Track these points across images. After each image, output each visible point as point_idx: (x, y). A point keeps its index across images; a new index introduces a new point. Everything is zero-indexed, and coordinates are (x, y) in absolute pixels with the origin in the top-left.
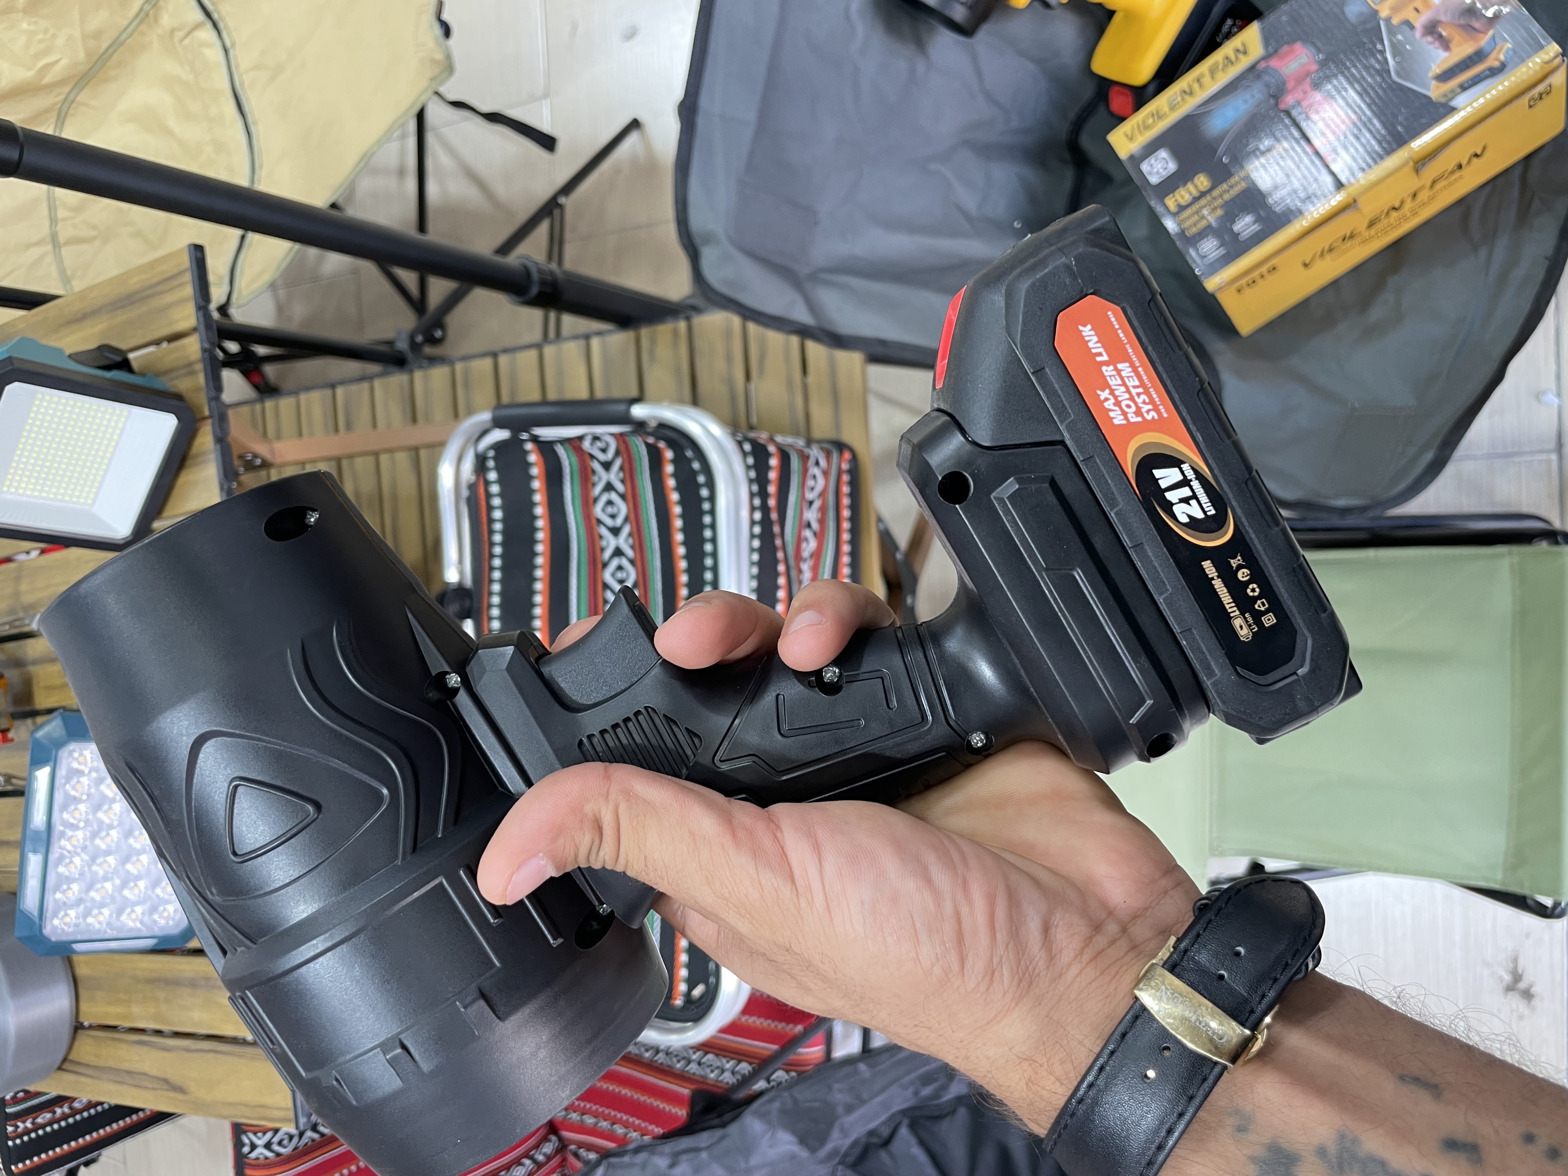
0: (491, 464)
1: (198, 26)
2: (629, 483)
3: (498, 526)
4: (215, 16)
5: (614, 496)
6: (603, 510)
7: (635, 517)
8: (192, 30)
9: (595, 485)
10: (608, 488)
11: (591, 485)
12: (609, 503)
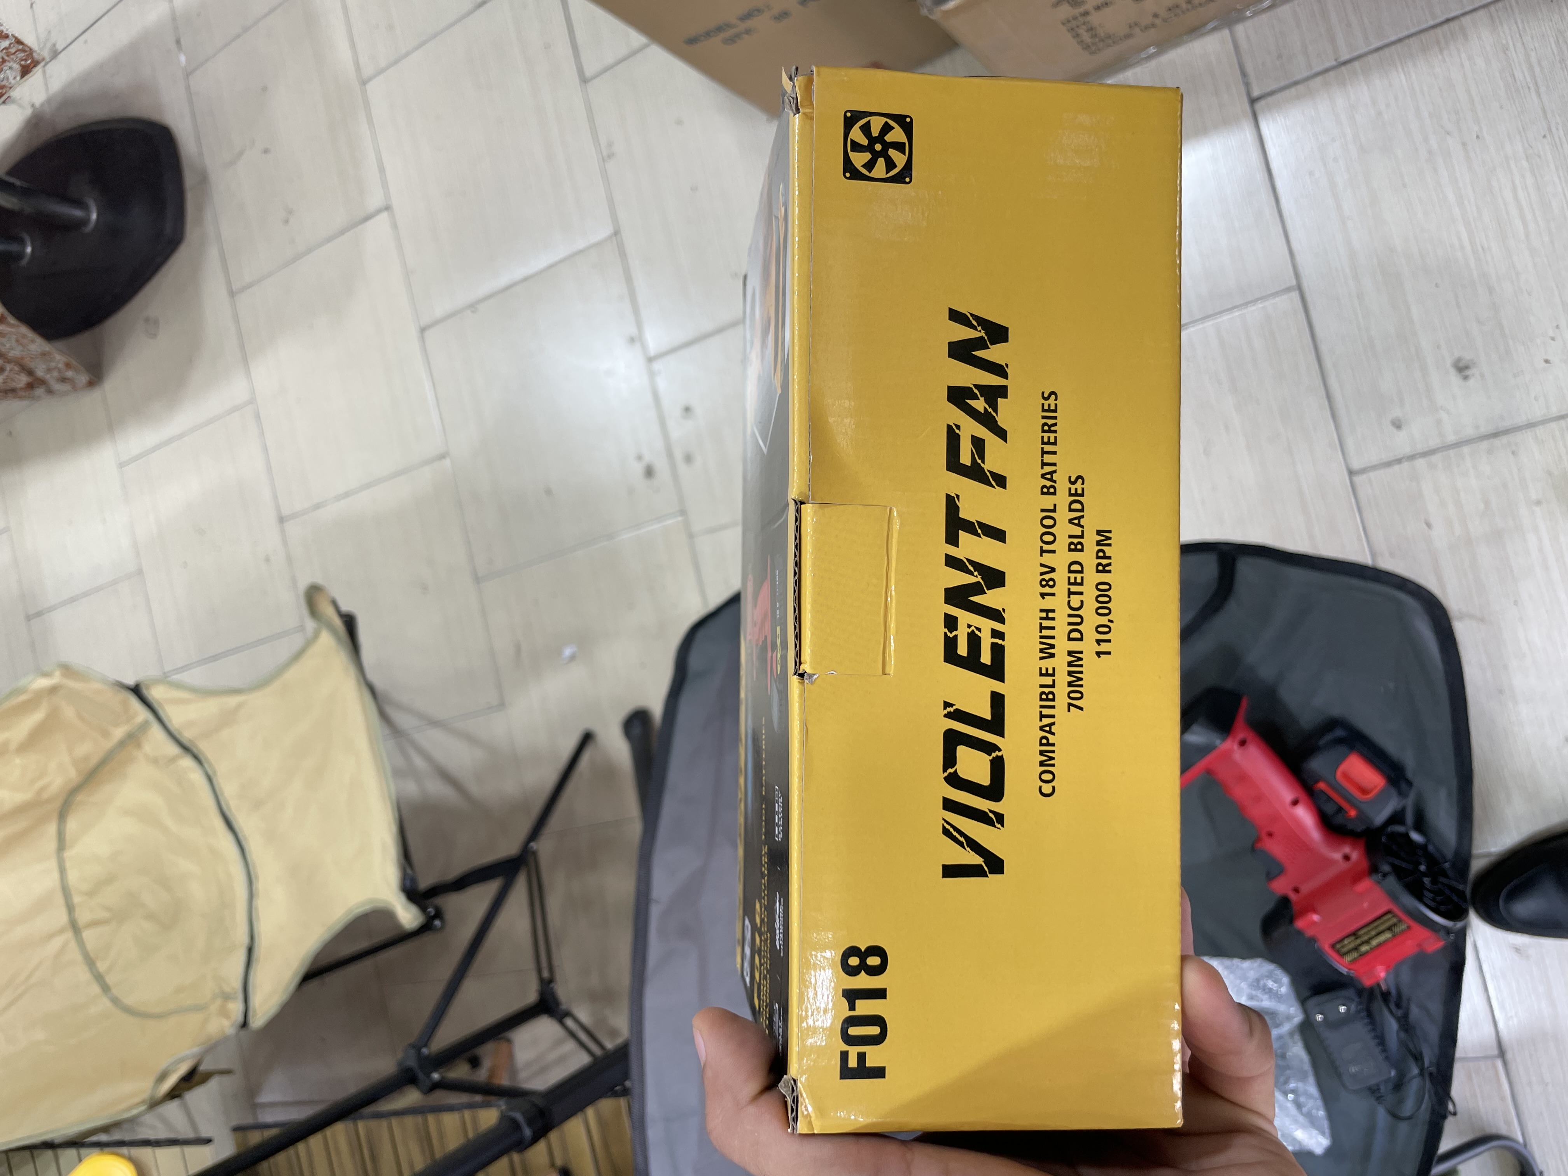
1: (177, 756)
4: (195, 750)
8: (173, 760)
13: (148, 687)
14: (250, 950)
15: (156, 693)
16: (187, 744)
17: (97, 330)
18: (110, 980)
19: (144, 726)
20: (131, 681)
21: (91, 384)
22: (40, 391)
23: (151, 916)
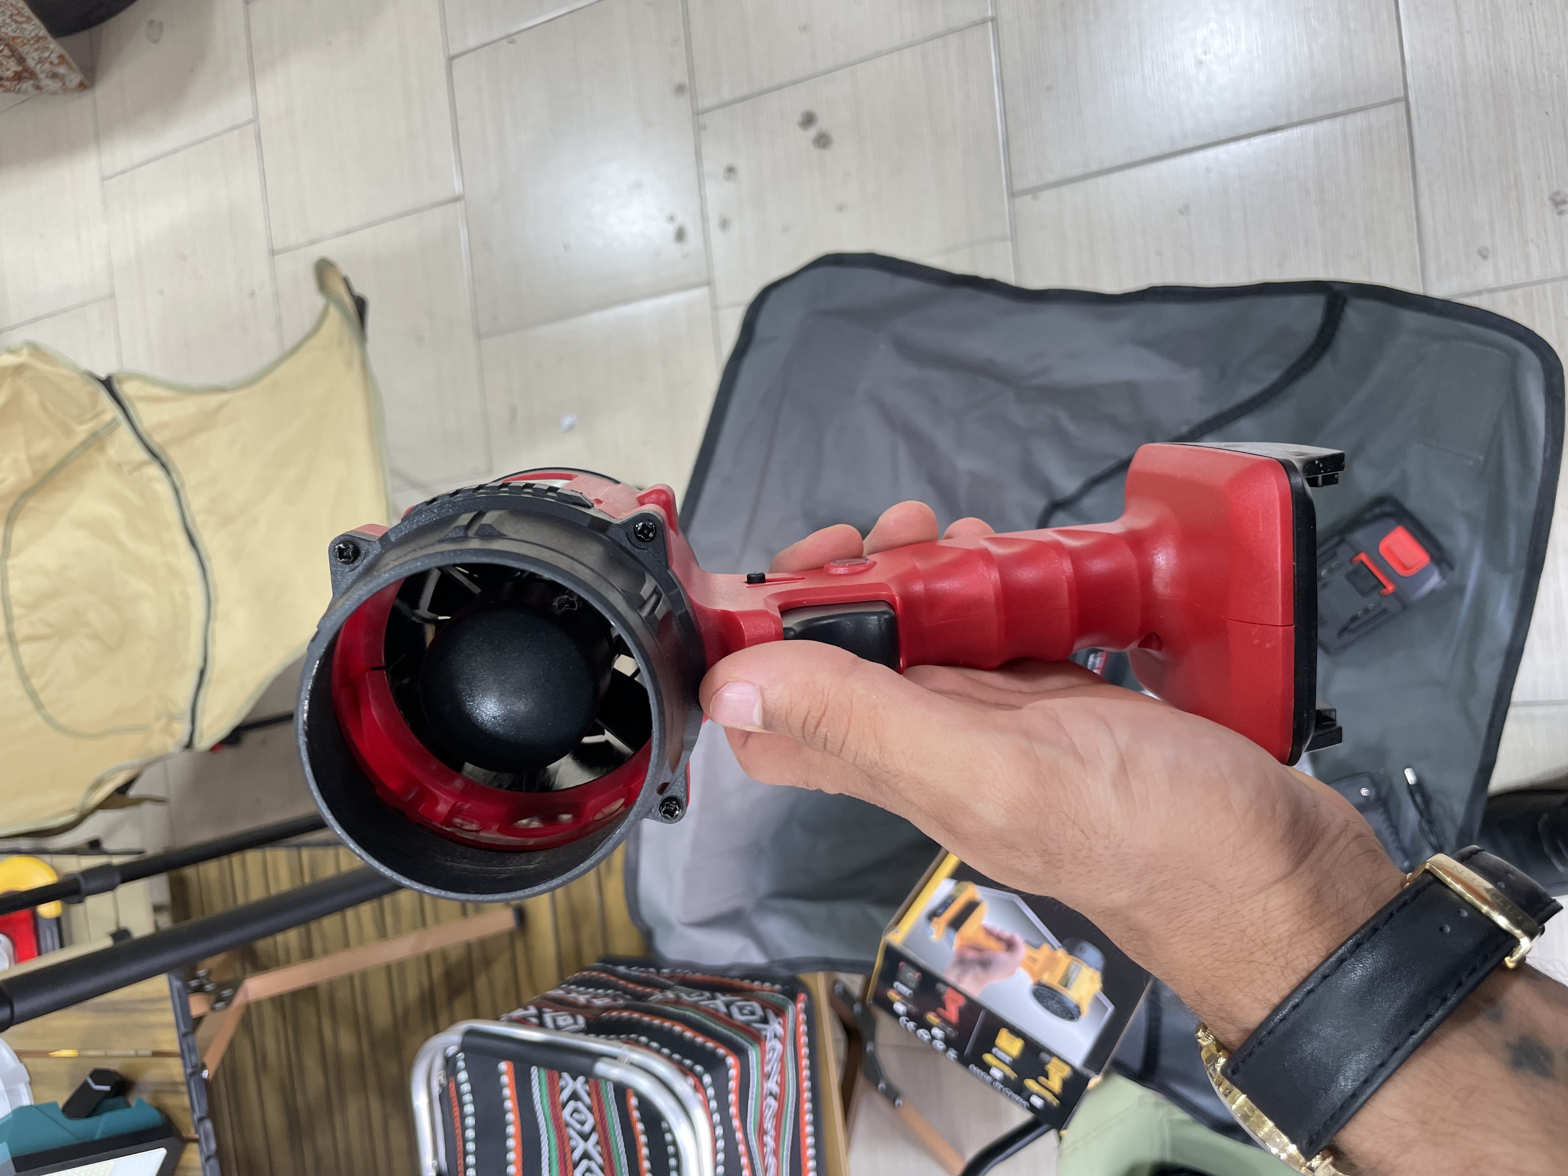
0: (461, 1064)
1: (144, 464)
2: (594, 1095)
3: (470, 1121)
4: (164, 458)
5: (580, 1105)
6: (571, 1115)
7: (601, 1126)
8: (140, 466)
9: (562, 1089)
10: (575, 1096)
11: (557, 1089)
12: (576, 1111)
13: (120, 382)
14: (202, 673)
15: (127, 389)
16: (156, 449)
17: (94, 30)
18: (42, 697)
19: (112, 426)
20: (103, 375)
21: (82, 86)
22: (27, 85)
23: (95, 637)
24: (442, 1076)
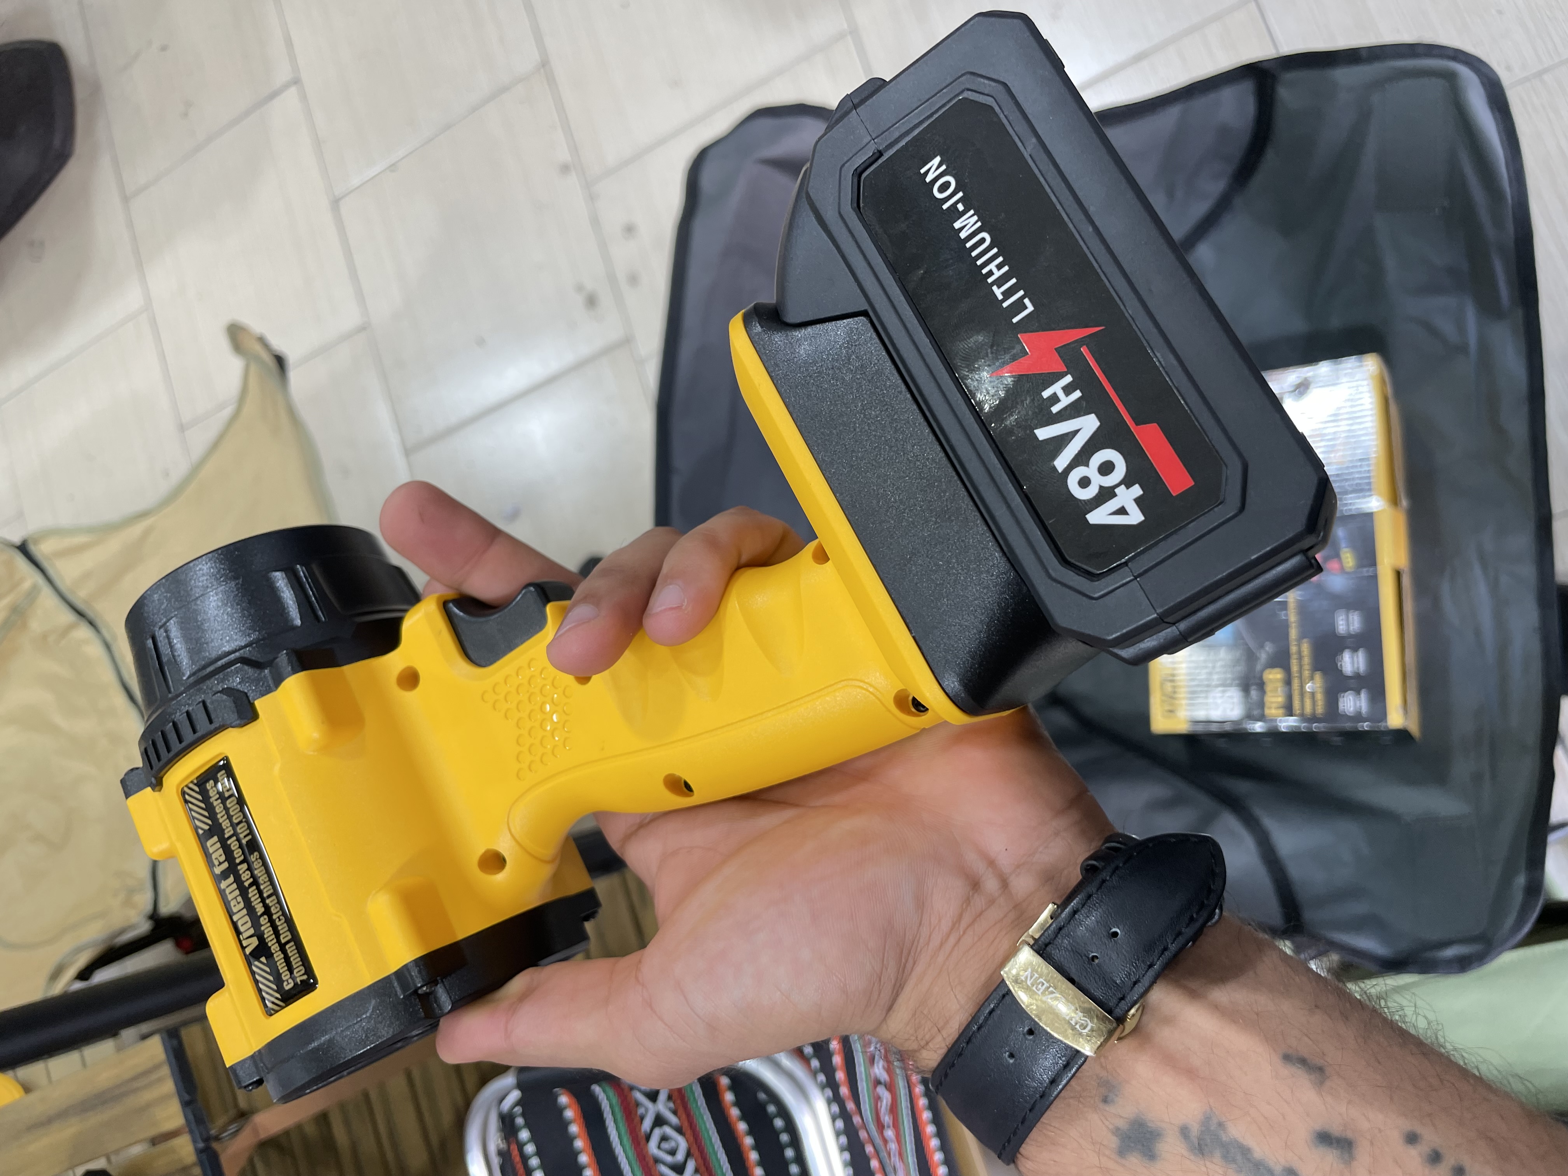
0: (520, 1121)
1: (71, 627)
2: (681, 1111)
4: (90, 614)
5: (668, 1130)
6: (659, 1147)
7: (698, 1150)
8: (66, 630)
9: (642, 1118)
10: (659, 1121)
11: (638, 1119)
12: (664, 1138)
13: (36, 541)
15: (45, 548)
16: (81, 606)
19: (33, 594)
20: (17, 539)
23: (37, 838)
24: (500, 1140)
